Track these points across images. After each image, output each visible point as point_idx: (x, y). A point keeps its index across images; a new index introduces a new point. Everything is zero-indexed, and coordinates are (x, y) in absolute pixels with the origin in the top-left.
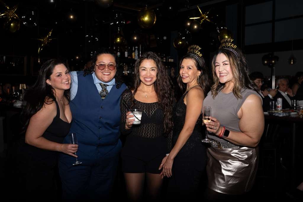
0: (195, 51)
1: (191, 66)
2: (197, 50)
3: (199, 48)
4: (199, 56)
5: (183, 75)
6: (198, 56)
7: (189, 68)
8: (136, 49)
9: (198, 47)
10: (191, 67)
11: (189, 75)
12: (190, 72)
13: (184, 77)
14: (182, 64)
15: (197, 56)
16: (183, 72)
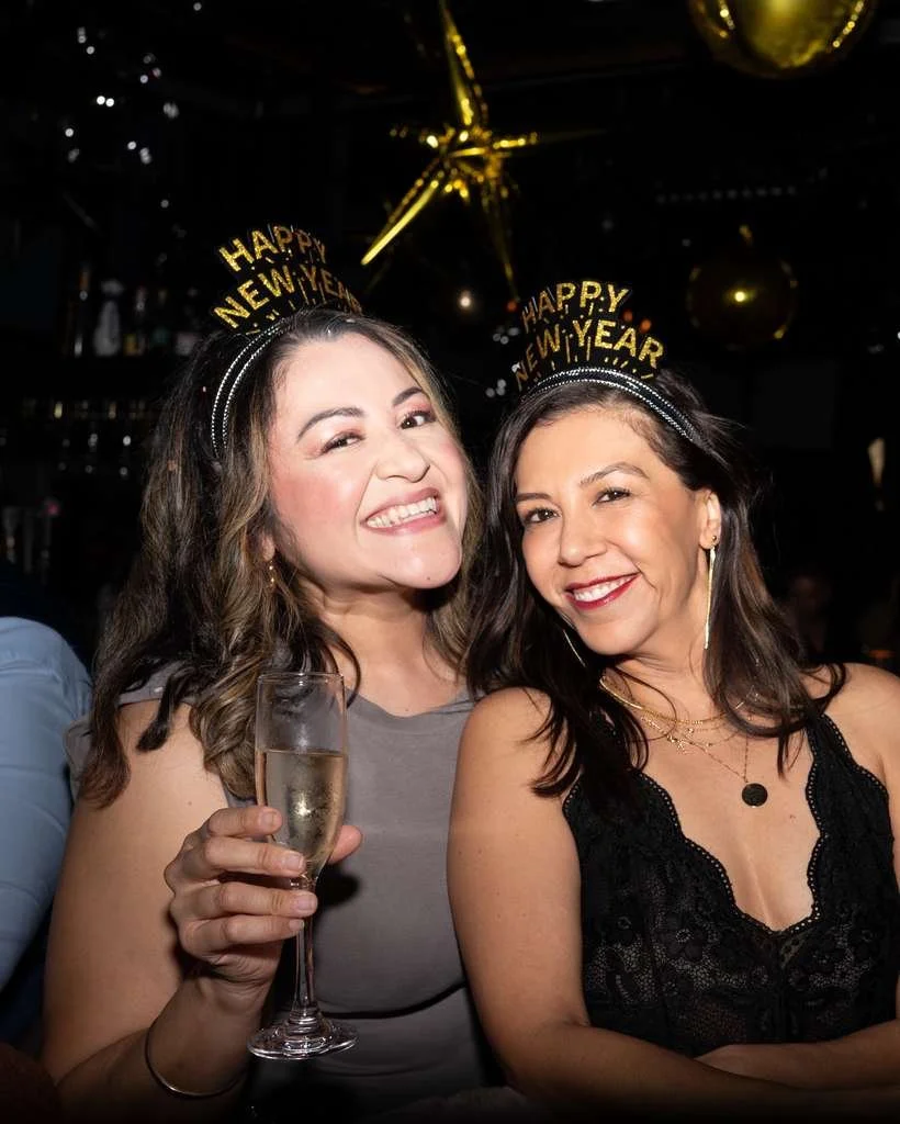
0: (581, 334)
1: (620, 466)
2: (596, 318)
3: (605, 292)
4: (644, 367)
5: (578, 577)
6: (634, 362)
7: (606, 498)
8: (110, 297)
9: (590, 289)
10: (618, 480)
11: (631, 558)
12: (636, 528)
13: (597, 593)
14: (522, 490)
15: (627, 370)
16: (573, 552)
